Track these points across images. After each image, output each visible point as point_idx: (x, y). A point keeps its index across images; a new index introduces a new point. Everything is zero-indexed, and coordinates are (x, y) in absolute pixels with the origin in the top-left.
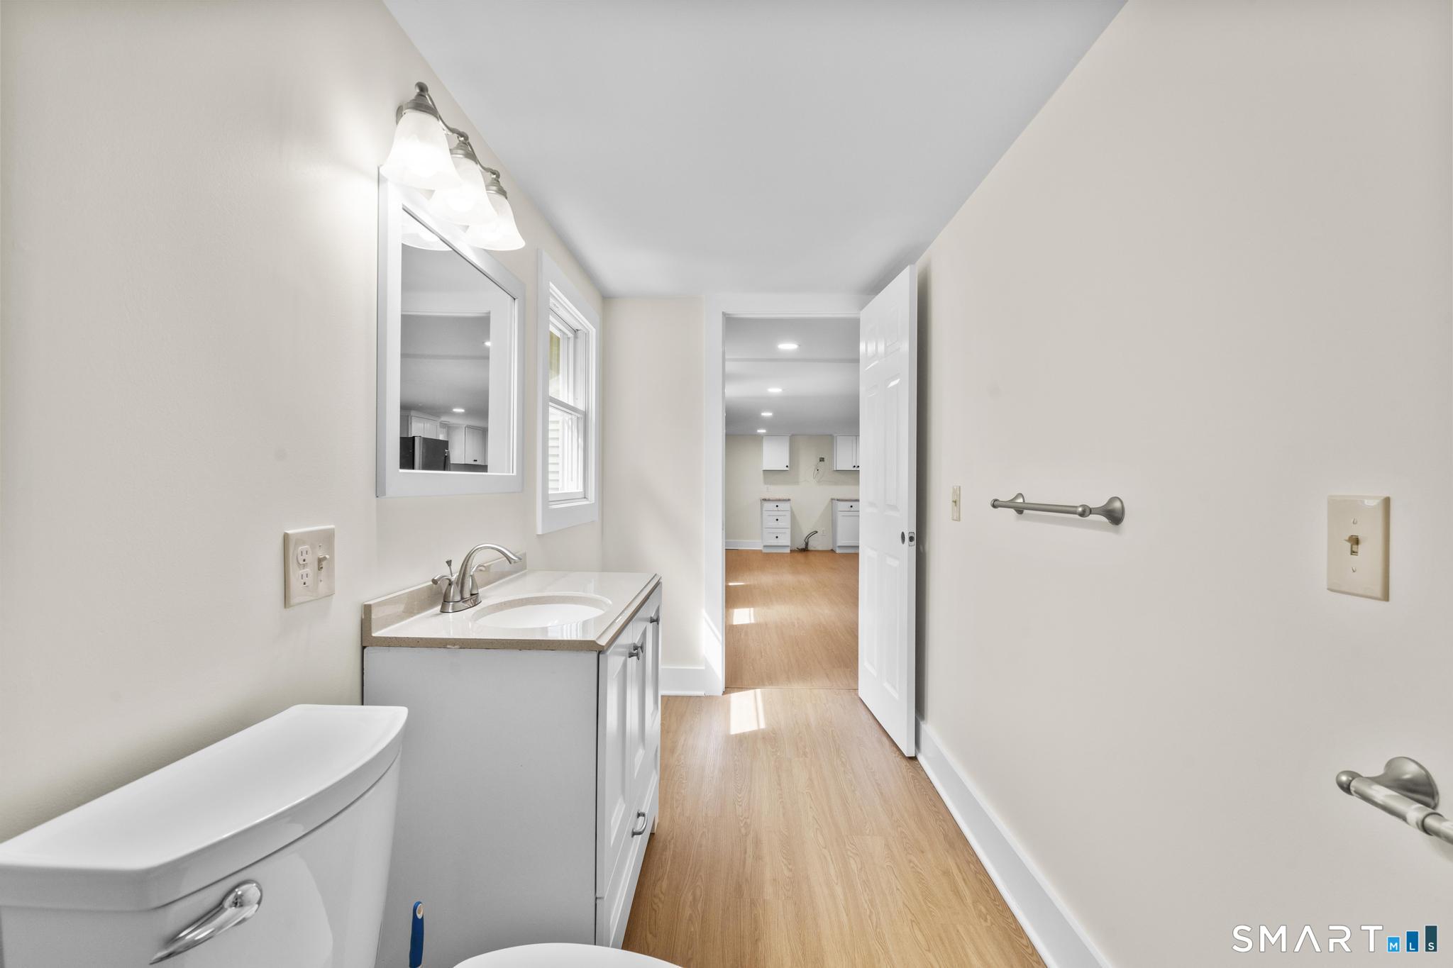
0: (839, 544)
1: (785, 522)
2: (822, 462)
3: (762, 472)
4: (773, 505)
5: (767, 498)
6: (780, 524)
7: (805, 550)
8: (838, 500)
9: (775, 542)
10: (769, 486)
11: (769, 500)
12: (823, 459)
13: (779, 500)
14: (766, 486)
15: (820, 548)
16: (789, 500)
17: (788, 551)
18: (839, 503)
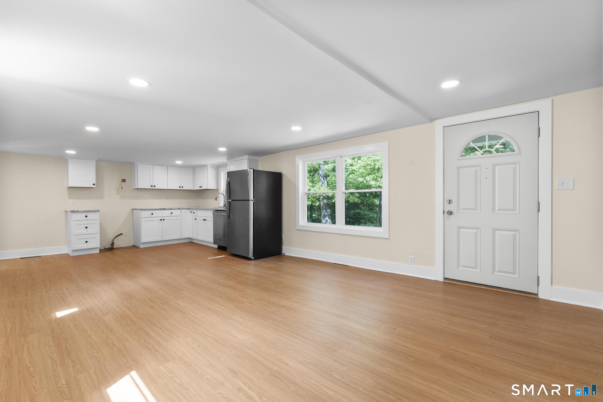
0: (143, 241)
1: (95, 229)
2: (124, 183)
3: (66, 189)
4: (82, 216)
5: (75, 210)
6: (89, 230)
7: (111, 249)
8: (141, 210)
9: (85, 246)
10: (74, 200)
11: (78, 212)
12: (125, 180)
13: (89, 211)
14: (71, 200)
15: (123, 245)
16: (98, 211)
17: (97, 251)
18: (143, 212)
